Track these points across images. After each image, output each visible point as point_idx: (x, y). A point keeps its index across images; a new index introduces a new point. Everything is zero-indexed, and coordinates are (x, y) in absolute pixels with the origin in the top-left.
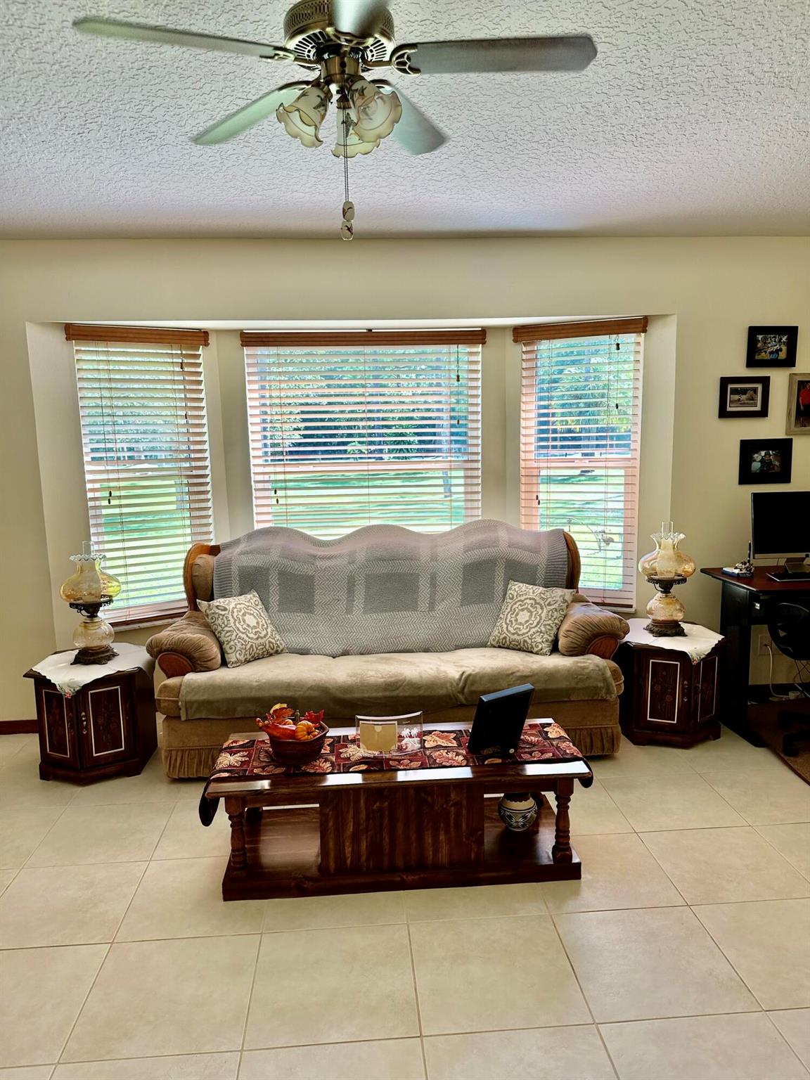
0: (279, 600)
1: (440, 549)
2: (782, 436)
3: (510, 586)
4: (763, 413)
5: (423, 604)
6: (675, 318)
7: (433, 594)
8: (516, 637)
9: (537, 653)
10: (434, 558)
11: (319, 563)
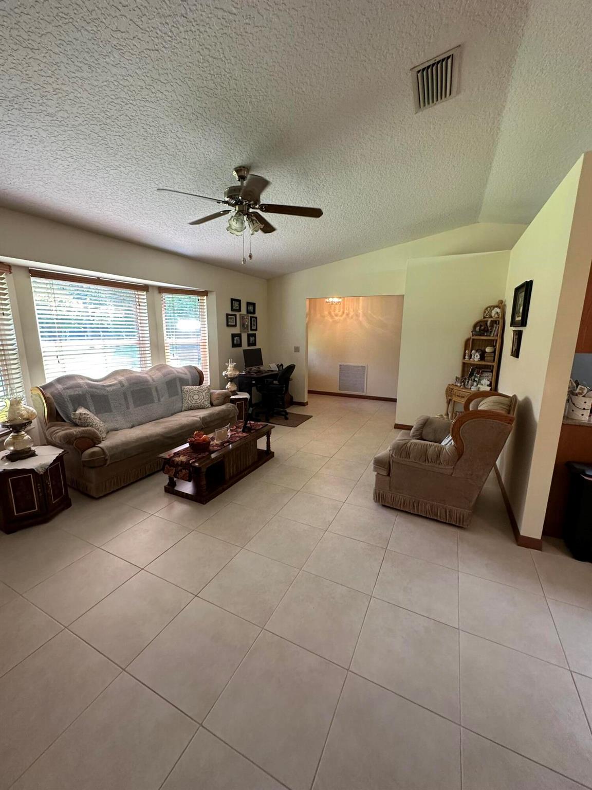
0: (95, 409)
1: (154, 377)
2: (239, 333)
3: (183, 388)
4: (235, 326)
5: (156, 400)
6: (215, 293)
7: (158, 395)
8: (196, 404)
9: (207, 408)
10: (153, 380)
11: (108, 389)
